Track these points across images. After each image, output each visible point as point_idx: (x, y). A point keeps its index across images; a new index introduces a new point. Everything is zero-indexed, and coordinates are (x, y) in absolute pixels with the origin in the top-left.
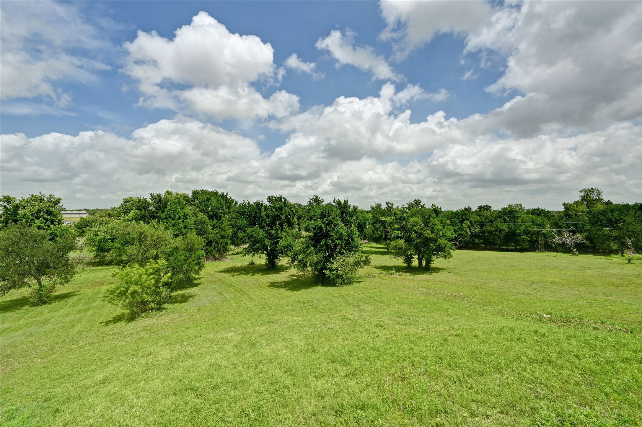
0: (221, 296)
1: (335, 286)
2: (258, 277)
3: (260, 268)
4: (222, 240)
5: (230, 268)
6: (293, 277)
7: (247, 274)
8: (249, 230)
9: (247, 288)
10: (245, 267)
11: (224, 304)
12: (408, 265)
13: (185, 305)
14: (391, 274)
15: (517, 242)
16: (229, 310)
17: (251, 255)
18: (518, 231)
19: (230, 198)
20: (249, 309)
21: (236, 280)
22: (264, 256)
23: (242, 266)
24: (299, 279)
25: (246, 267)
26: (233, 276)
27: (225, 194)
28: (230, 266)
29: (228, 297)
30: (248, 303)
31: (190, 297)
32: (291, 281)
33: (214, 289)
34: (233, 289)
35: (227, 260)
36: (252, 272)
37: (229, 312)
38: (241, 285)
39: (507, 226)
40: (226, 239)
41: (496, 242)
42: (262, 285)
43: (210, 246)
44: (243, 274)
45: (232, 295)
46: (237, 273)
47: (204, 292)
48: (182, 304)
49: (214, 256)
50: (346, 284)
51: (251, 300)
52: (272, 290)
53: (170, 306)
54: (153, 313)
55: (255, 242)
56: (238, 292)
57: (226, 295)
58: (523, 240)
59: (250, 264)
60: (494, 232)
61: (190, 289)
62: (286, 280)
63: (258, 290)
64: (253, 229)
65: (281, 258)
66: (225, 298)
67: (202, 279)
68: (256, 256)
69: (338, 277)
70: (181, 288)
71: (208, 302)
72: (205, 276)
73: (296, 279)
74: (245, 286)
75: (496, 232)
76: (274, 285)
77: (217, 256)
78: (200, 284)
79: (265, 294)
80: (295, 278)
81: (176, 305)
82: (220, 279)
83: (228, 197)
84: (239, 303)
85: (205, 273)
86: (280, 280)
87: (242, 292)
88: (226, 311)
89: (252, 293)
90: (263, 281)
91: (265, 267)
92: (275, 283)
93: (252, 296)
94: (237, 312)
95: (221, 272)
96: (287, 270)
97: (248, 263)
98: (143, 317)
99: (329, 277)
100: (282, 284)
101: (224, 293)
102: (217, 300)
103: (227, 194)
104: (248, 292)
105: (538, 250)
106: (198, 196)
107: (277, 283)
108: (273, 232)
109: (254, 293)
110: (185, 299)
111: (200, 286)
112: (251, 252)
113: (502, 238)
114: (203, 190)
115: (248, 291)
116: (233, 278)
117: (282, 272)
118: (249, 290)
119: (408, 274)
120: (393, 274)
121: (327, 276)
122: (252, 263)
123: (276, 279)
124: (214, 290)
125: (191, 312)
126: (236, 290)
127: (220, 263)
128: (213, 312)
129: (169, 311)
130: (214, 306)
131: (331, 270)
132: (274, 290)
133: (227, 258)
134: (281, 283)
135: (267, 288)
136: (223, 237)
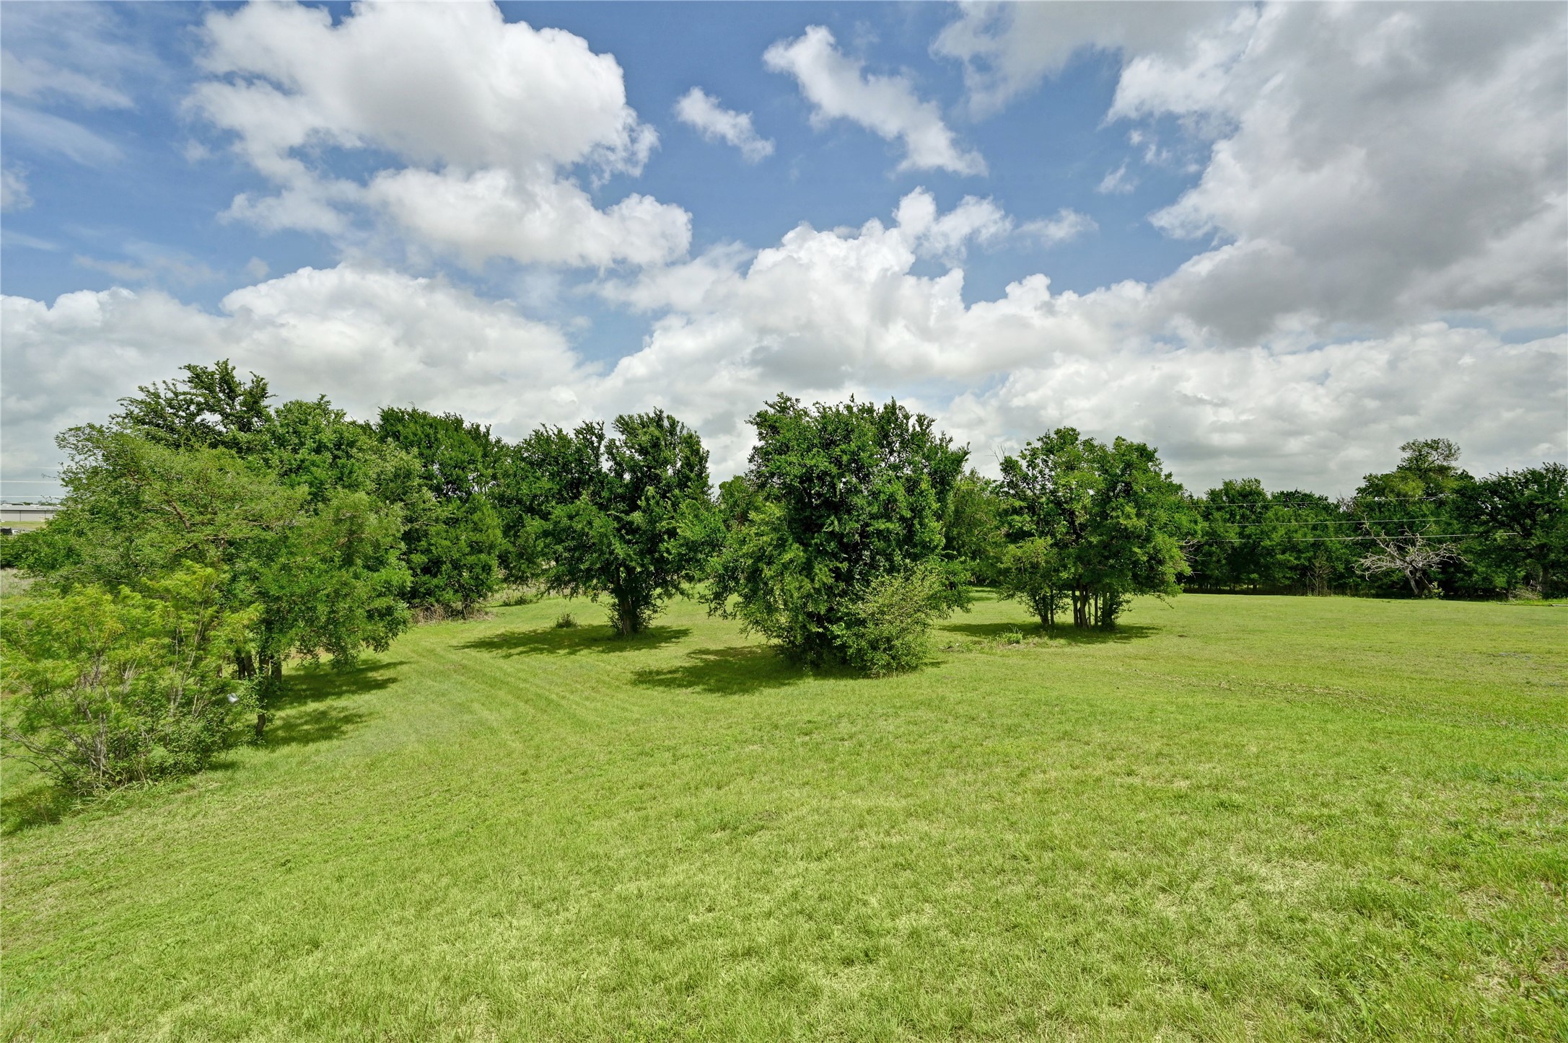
0: (466, 717)
1: (867, 676)
2: (588, 658)
3: (593, 635)
4: (471, 559)
5: (497, 636)
6: (704, 656)
7: (552, 651)
8: (559, 511)
9: (557, 690)
10: (544, 633)
11: (475, 742)
12: (1045, 618)
13: (318, 752)
14: (1010, 643)
15: (1265, 571)
16: (496, 768)
17: (567, 591)
18: (1267, 543)
19: (498, 441)
20: (582, 761)
21: (519, 666)
22: (607, 598)
23: (535, 631)
24: (726, 661)
25: (549, 633)
26: (509, 656)
27: (483, 429)
28: (499, 632)
29: (491, 717)
30: (572, 739)
31: (347, 720)
32: (702, 668)
33: (443, 695)
34: (510, 692)
35: (489, 618)
36: (569, 646)
37: (498, 775)
38: (537, 681)
39: (1238, 530)
40: (483, 556)
41: (1208, 572)
42: (607, 679)
43: (435, 576)
44: (541, 651)
45: (508, 713)
46: (521, 649)
47: (402, 705)
48: (312, 747)
49: (447, 606)
50: (903, 667)
51: (580, 725)
52: (649, 692)
53: (258, 757)
54: (162, 787)
55: (583, 547)
56: (526, 702)
57: (486, 714)
58: (1282, 565)
59: (560, 626)
60: (1207, 547)
61: (356, 697)
62: (687, 665)
63: (598, 696)
64: (571, 508)
65: (659, 602)
66: (481, 723)
67: (405, 668)
68: (582, 600)
69: (874, 646)
70: (319, 695)
71: (413, 737)
72: (416, 657)
73: (715, 662)
74: (551, 683)
75: (1211, 545)
76: (646, 678)
77: (459, 605)
78: (394, 680)
79: (627, 705)
80: (712, 657)
81: (285, 750)
82: (464, 667)
83: (492, 438)
84: (537, 739)
85: (414, 651)
86: (665, 666)
87: (543, 704)
88: (482, 771)
89: (578, 704)
90: (609, 668)
91: (611, 632)
92: (651, 673)
93: (580, 712)
94: (533, 776)
95: (468, 647)
96: (678, 638)
97: (553, 623)
98: (109, 806)
99: (844, 647)
100: (678, 675)
101: (476, 706)
102: (450, 731)
103: (488, 430)
104: (564, 702)
105: (1313, 590)
106: (400, 428)
107: (658, 673)
108: (637, 517)
109: (587, 703)
110: (327, 729)
111: (393, 686)
112: (566, 584)
113: (1224, 562)
114: (414, 410)
115: (564, 697)
116: (508, 661)
117: (663, 644)
118: (568, 695)
119: (1062, 641)
120: (1018, 642)
121: (838, 642)
122: (567, 623)
123: (650, 662)
124: (443, 699)
125: (333, 779)
126: (518, 694)
127: (466, 626)
128: (429, 778)
129: (241, 775)
130: (437, 752)
131: (856, 622)
132: (658, 695)
133: (487, 613)
134: (670, 672)
135: (629, 687)
136: (476, 548)
